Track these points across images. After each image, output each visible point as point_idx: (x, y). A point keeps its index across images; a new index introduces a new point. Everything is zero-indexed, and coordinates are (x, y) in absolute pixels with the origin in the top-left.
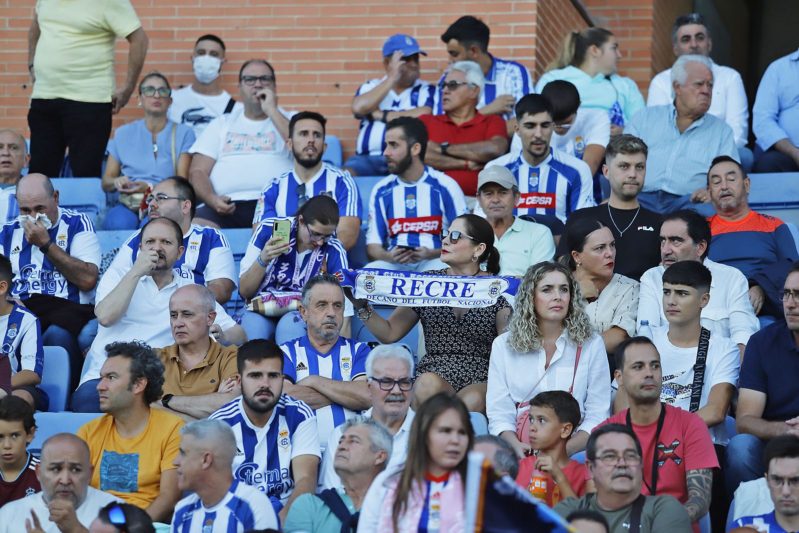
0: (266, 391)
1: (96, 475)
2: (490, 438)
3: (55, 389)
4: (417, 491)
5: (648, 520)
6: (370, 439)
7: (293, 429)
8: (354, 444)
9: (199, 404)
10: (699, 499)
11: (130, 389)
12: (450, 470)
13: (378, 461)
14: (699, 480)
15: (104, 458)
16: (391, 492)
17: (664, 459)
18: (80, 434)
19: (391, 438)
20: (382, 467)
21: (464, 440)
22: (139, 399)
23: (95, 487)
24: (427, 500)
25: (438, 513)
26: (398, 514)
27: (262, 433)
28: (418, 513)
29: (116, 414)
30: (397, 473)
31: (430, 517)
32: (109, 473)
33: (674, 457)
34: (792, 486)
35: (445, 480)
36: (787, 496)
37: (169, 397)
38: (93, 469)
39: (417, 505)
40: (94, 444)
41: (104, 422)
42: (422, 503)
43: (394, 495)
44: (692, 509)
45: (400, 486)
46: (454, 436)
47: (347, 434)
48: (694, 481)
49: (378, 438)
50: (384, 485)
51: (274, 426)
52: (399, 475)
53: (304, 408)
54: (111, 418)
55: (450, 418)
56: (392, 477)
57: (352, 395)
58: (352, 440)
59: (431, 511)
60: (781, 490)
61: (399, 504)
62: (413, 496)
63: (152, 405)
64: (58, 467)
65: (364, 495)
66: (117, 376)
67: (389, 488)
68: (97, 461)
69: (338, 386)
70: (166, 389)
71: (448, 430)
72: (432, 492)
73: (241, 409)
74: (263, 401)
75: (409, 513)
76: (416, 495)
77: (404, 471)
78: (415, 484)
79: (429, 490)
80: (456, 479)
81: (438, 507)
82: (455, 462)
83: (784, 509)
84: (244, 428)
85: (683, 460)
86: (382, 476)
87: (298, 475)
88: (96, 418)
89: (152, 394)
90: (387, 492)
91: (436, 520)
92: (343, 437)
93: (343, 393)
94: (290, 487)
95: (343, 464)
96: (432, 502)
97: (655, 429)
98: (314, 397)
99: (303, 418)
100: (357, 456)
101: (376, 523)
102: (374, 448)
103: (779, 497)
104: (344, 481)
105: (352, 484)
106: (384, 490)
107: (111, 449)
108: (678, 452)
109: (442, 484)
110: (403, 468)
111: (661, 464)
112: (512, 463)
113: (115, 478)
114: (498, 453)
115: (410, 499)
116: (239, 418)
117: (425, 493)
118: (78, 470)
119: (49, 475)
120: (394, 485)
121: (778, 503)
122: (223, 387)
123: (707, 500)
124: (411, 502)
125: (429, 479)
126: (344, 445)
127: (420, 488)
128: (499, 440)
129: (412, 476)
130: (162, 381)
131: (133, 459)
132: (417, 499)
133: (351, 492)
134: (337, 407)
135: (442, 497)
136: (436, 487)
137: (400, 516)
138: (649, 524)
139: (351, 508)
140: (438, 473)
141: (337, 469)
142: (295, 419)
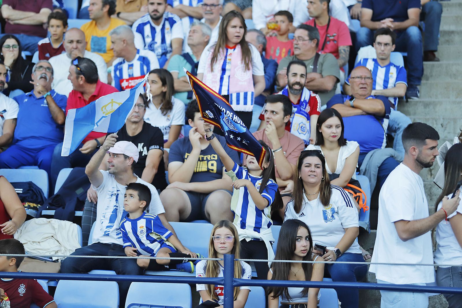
0: (156, 11)
1: (89, 46)
2: (255, 30)
3: (72, 10)
4: (222, 53)
5: (321, 64)
6: (202, 31)
7: (171, 26)
8: (195, 34)
9: (131, 16)
10: (344, 58)
11: (102, 10)
12: (236, 44)
13: (206, 40)
14: (344, 50)
15: (92, 39)
16: (211, 53)
17: (330, 41)
18: (82, 29)
19: (211, 30)
20: (207, 43)
21: (242, 30)
22: (106, 14)
23: (89, 50)
24: (226, 57)
25: (231, 62)
26: (213, 62)
27: (158, 29)
28: (222, 62)
29: (97, 20)
30: (214, 45)
31: (227, 64)
32: (94, 45)
33: (334, 40)
34: (385, 47)
35: (234, 48)
36: (383, 51)
37: (119, 14)
38: (87, 43)
39: (221, 59)
40: (87, 33)
41: (91, 23)
42: (224, 58)
43: (212, 55)
44: (340, 62)
45: (215, 51)
46: (238, 29)
47: (192, 29)
48: (342, 51)
49: (205, 30)
50: (208, 50)
51: (164, 26)
52: (215, 46)
53: (176, 18)
54: (94, 22)
55: (236, 21)
56: (212, 47)
57: (197, 13)
58: (194, 31)
59: (228, 61)
60: (380, 48)
61: (214, 59)
62: (220, 55)
63: (112, 16)
64: (71, 42)
65: (201, 54)
66: (97, 4)
67: (210, 51)
68: (89, 40)
69: (191, 8)
70: (118, 9)
71: (235, 27)
72: (229, 53)
73: (150, 19)
74: (155, 15)
75: (218, 62)
76: (221, 55)
77: (216, 45)
78: (221, 50)
79: (227, 52)
80: (238, 47)
81: (230, 60)
82: (239, 40)
83: (381, 57)
84: (151, 27)
85: (337, 41)
86: (208, 47)
87: (174, 46)
88: (88, 22)
89: (111, 12)
90: (209, 53)
91: (230, 65)
92: (190, 31)
93: (194, 12)
94: (171, 51)
95: (191, 42)
96: (228, 57)
97: (326, 27)
98: (181, 14)
99: (175, 22)
100: (197, 38)
101: (205, 66)
102: (204, 35)
103: (379, 51)
104: (192, 49)
105: (195, 50)
106: (208, 52)
107: (95, 35)
108: (336, 38)
109: (233, 50)
110: (216, 43)
111: (328, 43)
112: (264, 41)
113: (97, 47)
114: (258, 37)
115: (219, 56)
116: (149, 22)
117: (225, 54)
118: (80, 43)
119: (69, 45)
120: (212, 50)
121: (378, 54)
122: (142, 9)
123: (347, 58)
124: (219, 58)
125: (227, 48)
126: (191, 34)
127: (223, 52)
128: (260, 32)
129: (220, 46)
130: (115, 6)
131: (104, 39)
132: (222, 56)
133: (195, 54)
134: (191, 17)
135: (232, 55)
136: (230, 51)
137: (214, 64)
138: (321, 66)
139: (195, 60)
140: (231, 45)
141: (189, 45)
142: (172, 22)
